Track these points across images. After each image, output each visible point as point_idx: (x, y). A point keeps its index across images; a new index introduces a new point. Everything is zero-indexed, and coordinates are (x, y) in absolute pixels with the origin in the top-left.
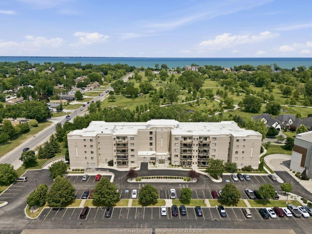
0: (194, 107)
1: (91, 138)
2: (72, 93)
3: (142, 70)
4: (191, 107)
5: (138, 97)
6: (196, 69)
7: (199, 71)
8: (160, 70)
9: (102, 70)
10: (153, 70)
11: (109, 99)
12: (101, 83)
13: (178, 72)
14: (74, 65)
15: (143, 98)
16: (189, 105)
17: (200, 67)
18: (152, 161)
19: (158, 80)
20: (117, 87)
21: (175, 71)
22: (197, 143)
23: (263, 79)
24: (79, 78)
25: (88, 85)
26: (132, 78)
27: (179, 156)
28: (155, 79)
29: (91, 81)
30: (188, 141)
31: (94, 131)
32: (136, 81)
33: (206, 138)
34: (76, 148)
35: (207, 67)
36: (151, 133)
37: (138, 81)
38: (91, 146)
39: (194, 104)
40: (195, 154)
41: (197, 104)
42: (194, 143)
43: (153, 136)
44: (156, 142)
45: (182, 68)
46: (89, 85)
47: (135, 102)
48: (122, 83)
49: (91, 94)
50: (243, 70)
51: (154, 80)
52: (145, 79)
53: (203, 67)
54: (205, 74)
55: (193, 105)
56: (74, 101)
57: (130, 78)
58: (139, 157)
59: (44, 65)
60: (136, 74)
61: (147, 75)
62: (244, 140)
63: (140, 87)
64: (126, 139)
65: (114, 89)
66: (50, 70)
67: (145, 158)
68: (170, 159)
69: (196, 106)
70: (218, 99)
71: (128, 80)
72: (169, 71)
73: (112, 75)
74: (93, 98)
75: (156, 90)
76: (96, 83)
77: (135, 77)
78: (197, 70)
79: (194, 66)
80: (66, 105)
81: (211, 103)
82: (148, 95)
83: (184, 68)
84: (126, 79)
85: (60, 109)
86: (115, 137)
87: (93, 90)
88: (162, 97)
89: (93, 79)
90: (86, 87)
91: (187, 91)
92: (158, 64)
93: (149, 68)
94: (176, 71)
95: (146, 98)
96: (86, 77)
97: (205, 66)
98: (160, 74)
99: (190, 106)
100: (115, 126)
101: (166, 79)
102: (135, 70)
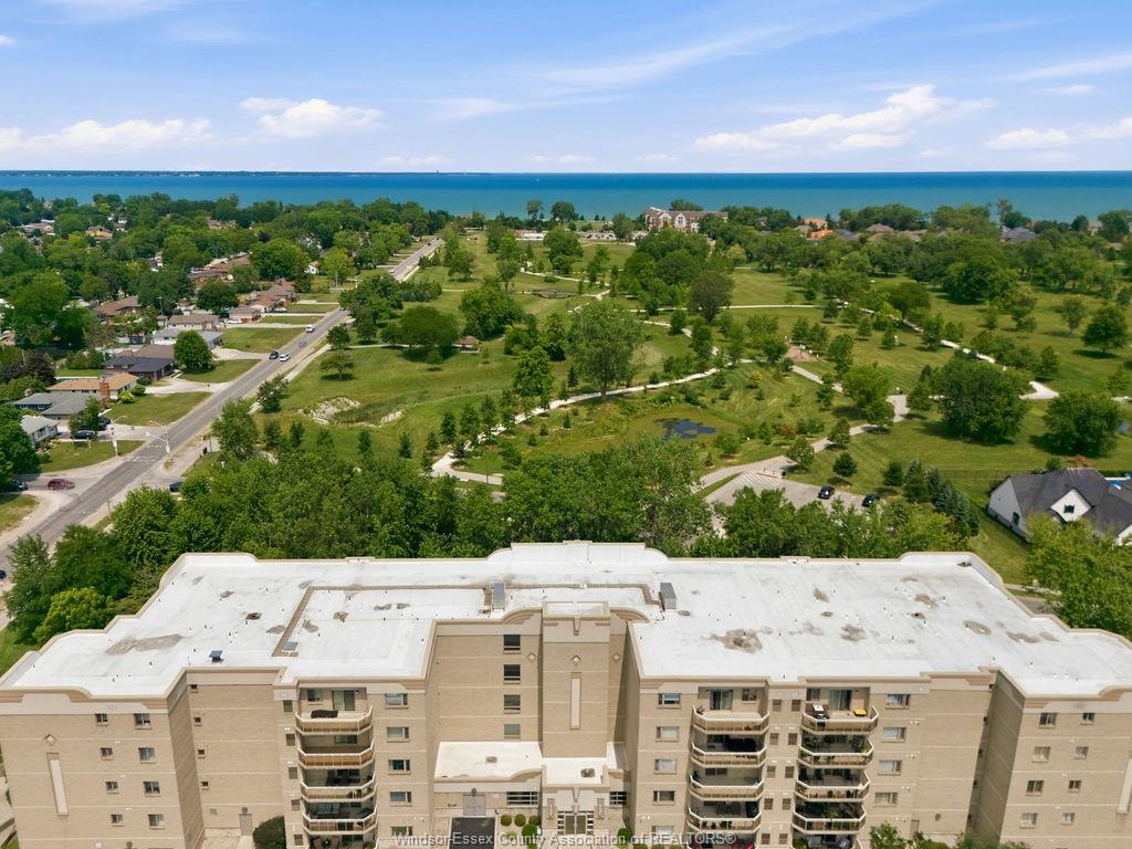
0: (704, 407)
1: (141, 709)
2: (164, 341)
3: (477, 223)
4: (689, 405)
5: (455, 353)
6: (688, 223)
7: (702, 230)
8: (546, 226)
9: (313, 228)
10: (518, 226)
12: (303, 285)
13: (622, 235)
14: (208, 207)
15: (477, 358)
16: (682, 397)
17: (705, 212)
18: (516, 810)
19: (541, 269)
20: (366, 310)
21: (606, 229)
22: (794, 728)
26: (435, 262)
27: (681, 798)
28: (529, 264)
29: (265, 275)
31: (177, 638)
32: (450, 274)
33: (845, 697)
34: (55, 764)
35: (732, 213)
36: (512, 642)
37: (457, 275)
38: (144, 753)
39: (706, 392)
40: (779, 788)
41: (718, 393)
42: (774, 727)
43: (524, 658)
44: (541, 692)
45: (634, 217)
47: (442, 381)
48: (386, 287)
49: (253, 337)
50: (879, 227)
51: (523, 270)
52: (487, 266)
53: (715, 212)
54: (729, 242)
55: (700, 399)
56: (169, 379)
57: (423, 263)
58: (438, 788)
60: (452, 245)
61: (493, 246)
63: (465, 307)
64: (358, 703)
65: (353, 316)
68: (623, 799)
69: (713, 402)
71: (418, 272)
72: (585, 229)
73: (351, 248)
74: (255, 362)
75: (532, 320)
76: (283, 288)
77: (448, 257)
78: (695, 226)
79: (681, 209)
80: (127, 402)
81: (777, 388)
82: (500, 341)
83: (641, 219)
84: (410, 267)
86: (293, 696)
87: (265, 320)
88: (558, 356)
89: (274, 269)
91: (665, 324)
92: (539, 203)
93: (502, 216)
94: (613, 229)
95: (489, 359)
96: (243, 259)
97: (726, 210)
98: (546, 242)
99: (688, 400)
100: (309, 589)
101: (573, 265)
102: (448, 229)
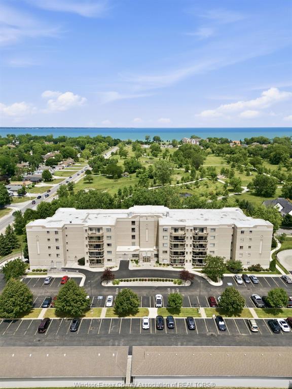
0: (191, 190)
1: (57, 230)
2: (38, 173)
3: (129, 143)
4: (187, 189)
5: (122, 177)
6: (196, 142)
7: (200, 145)
8: (151, 143)
9: (78, 143)
10: (142, 143)
11: (85, 179)
12: (76, 160)
13: (174, 146)
14: (44, 138)
15: (128, 178)
16: (186, 187)
17: (201, 139)
18: (134, 259)
19: (148, 155)
20: (96, 165)
21: (170, 144)
22: (191, 236)
23: (280, 154)
24: (48, 154)
25: (59, 163)
26: (116, 154)
27: (168, 252)
28: (145, 154)
29: (64, 157)
30: (180, 233)
31: (61, 221)
32: (121, 157)
33: (202, 230)
34: (38, 242)
35: (210, 139)
36: (133, 223)
37: (123, 157)
38: (57, 240)
39: (192, 186)
40: (189, 249)
41: (196, 186)
42: (187, 235)
43: (135, 226)
44: (139, 234)
45: (179, 141)
46: (62, 162)
47: (118, 184)
48: (102, 159)
49: (63, 173)
50: (255, 143)
51: (143, 156)
52: (131, 154)
53: (205, 139)
54: (207, 148)
55: (191, 188)
56: (41, 183)
57: (112, 154)
58: (117, 253)
59: (7, 137)
60: (121, 149)
61: (134, 149)
62: (251, 232)
63: (125, 164)
64: (101, 231)
65: (92, 167)
66: (14, 144)
67: (125, 254)
68: (157, 256)
69: (194, 188)
70: (222, 180)
71: (111, 156)
72: (163, 144)
73: (90, 149)
74: (64, 179)
75: (144, 169)
76: (70, 160)
77: (120, 152)
78: (198, 143)
79: (194, 138)
80: (30, 188)
81: (213, 185)
82: (135, 174)
83: (181, 141)
84: (108, 155)
85: (22, 193)
86: (87, 228)
87: (66, 169)
88: (151, 177)
89: (67, 155)
90: (57, 165)
91: (184, 169)
92: (149, 137)
93: (137, 141)
94: (172, 144)
95: (131, 178)
96: (57, 152)
97: (208, 138)
98: (150, 148)
100: (89, 214)
101: (158, 154)
102: (120, 144)
